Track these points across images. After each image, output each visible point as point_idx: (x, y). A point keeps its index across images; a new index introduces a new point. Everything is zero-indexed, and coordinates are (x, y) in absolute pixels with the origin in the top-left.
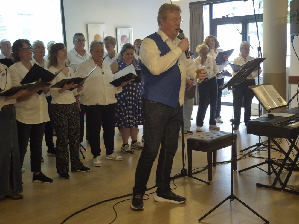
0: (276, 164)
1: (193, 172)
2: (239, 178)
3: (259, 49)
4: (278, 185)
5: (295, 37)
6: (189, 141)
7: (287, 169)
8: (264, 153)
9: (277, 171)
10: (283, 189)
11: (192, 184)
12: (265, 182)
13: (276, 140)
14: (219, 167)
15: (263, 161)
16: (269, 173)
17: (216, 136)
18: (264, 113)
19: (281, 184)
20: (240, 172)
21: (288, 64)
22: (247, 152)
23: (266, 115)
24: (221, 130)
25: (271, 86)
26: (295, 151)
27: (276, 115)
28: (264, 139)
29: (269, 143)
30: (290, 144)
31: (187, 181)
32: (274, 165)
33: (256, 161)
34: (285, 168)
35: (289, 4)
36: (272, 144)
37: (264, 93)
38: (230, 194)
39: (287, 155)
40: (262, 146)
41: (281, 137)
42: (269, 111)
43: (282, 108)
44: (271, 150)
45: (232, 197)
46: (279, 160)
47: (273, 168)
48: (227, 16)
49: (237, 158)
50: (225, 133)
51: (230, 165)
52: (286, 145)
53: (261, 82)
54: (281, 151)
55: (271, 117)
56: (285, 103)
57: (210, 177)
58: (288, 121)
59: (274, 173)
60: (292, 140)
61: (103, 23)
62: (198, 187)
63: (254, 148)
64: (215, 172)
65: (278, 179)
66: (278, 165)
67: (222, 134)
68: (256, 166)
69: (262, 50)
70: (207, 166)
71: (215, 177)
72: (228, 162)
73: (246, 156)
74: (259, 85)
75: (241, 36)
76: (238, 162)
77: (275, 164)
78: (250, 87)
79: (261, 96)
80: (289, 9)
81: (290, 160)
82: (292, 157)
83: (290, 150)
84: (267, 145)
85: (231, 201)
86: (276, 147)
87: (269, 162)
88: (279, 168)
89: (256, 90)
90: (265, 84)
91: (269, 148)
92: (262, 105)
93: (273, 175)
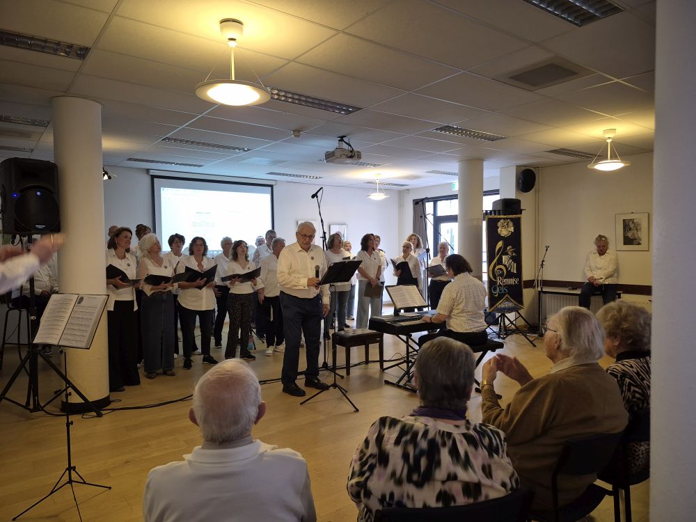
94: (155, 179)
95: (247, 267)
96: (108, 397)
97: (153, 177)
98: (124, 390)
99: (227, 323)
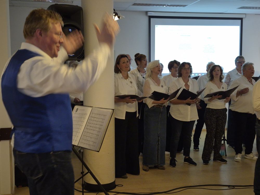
94: (152, 19)
95: (222, 86)
96: (114, 182)
97: (150, 17)
98: (127, 178)
99: (204, 130)
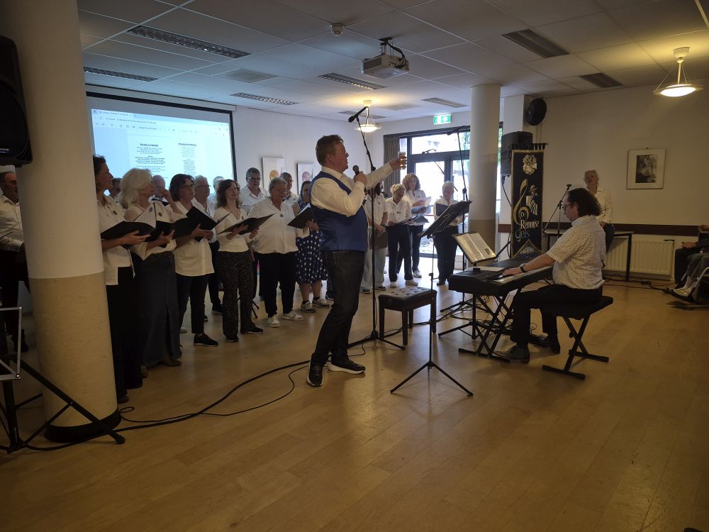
0: (483, 326)
1: (385, 335)
2: (439, 343)
3: (464, 191)
4: (484, 351)
5: (506, 178)
6: (381, 298)
7: (495, 332)
8: (468, 314)
9: (483, 334)
10: (490, 355)
11: (384, 349)
12: (470, 348)
13: (483, 298)
14: (415, 329)
15: (467, 322)
16: (474, 337)
17: (412, 293)
18: (469, 267)
19: (488, 349)
20: (440, 335)
21: (498, 210)
22: (449, 311)
23: (471, 269)
24: (419, 286)
25: (478, 235)
26: (504, 312)
27: (483, 268)
28: (468, 296)
29: (474, 303)
30: (499, 303)
31: (378, 345)
32: (480, 328)
33: (459, 323)
34: (493, 331)
35: (500, 139)
36: (478, 303)
37: (469, 243)
38: (428, 361)
39: (495, 315)
40: (466, 305)
41: (488, 295)
42: (475, 264)
43: (491, 261)
44: (477, 309)
45: (430, 364)
46: (485, 321)
47: (478, 331)
48: (427, 151)
49: (437, 319)
50: (423, 289)
51: (428, 326)
52: (493, 304)
53: (466, 230)
54: (488, 310)
55: (477, 271)
56: (493, 255)
57: (405, 341)
58: (496, 275)
59: (479, 337)
60: (501, 298)
61: (281, 157)
62: (390, 352)
63: (457, 307)
64: (410, 335)
65: (484, 343)
66: (485, 327)
67: (420, 291)
68: (459, 328)
69: (468, 192)
70: (401, 329)
71: (411, 341)
72: (427, 323)
73: (448, 316)
74: (464, 233)
75: (443, 175)
76: (438, 324)
77: (480, 326)
78: (453, 235)
79: (466, 246)
80: (500, 146)
81: (498, 321)
82: (501, 318)
83: (499, 310)
84: (472, 303)
85: (429, 369)
86: (482, 307)
87: (474, 323)
88: (486, 330)
89: (460, 239)
90: (470, 232)
91: (474, 307)
92: (467, 257)
93: (479, 339)
96: (116, 411)
